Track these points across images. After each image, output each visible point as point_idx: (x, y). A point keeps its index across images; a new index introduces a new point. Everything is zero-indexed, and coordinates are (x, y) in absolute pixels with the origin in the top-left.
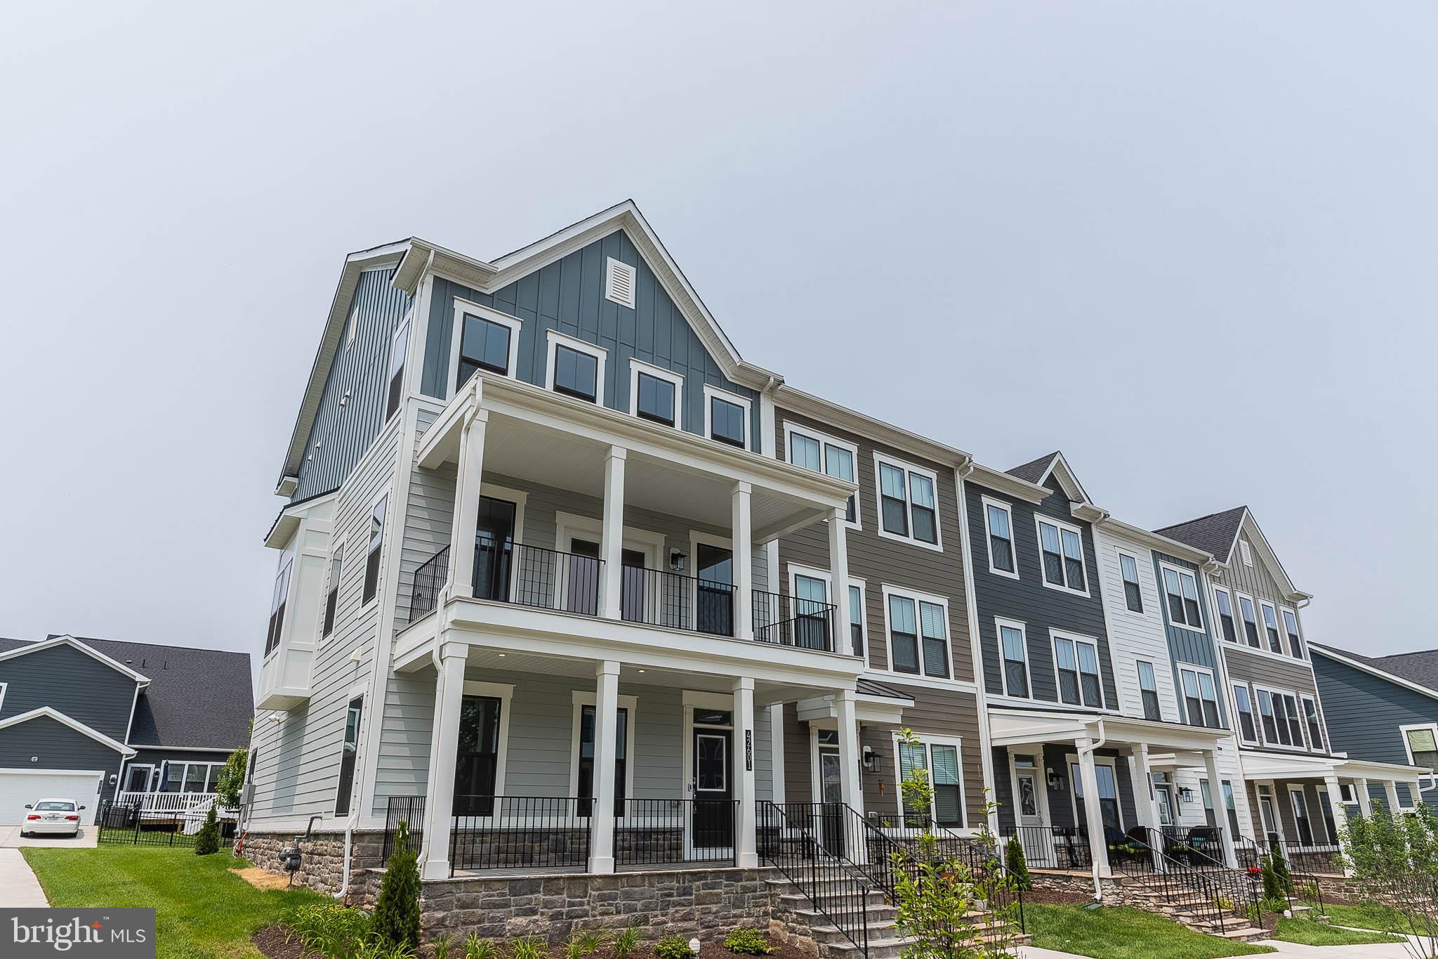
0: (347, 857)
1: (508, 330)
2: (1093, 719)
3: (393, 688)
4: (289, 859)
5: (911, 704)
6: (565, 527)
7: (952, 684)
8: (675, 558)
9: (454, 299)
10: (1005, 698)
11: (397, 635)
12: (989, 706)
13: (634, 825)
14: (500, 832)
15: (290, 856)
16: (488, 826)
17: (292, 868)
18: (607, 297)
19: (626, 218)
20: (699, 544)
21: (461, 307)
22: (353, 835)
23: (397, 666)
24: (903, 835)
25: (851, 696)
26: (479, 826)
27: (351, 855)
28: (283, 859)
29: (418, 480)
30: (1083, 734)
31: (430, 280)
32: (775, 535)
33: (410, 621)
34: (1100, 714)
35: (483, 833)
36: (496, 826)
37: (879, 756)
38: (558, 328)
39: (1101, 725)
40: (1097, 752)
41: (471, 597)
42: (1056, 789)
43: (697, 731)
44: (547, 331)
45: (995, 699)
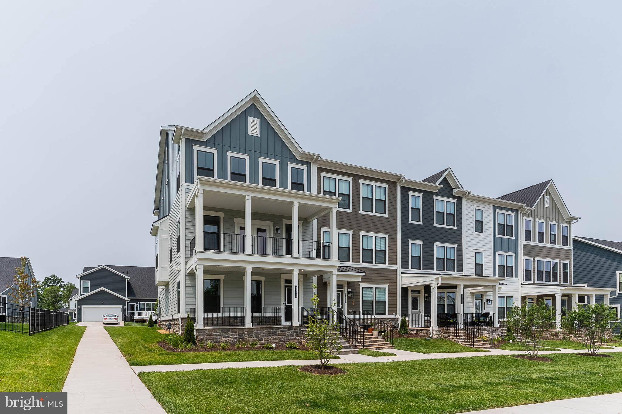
0: (180, 324)
1: (213, 154)
2: (438, 276)
3: (188, 278)
4: (168, 326)
5: (364, 274)
6: (238, 223)
7: (387, 266)
8: (277, 230)
9: (193, 145)
10: (410, 270)
11: (187, 262)
12: (402, 273)
13: (265, 315)
14: (222, 318)
15: (168, 325)
16: (219, 316)
17: (170, 328)
18: (249, 134)
19: (255, 98)
20: (286, 224)
21: (196, 148)
22: (181, 319)
23: (188, 271)
24: (361, 317)
25: (335, 273)
26: (216, 316)
27: (181, 324)
28: (167, 326)
29: (188, 213)
30: (433, 282)
31: (184, 140)
32: (316, 217)
33: (190, 257)
34: (440, 274)
35: (218, 318)
36: (221, 316)
37: (353, 292)
38: (231, 150)
39: (440, 279)
40: (438, 287)
41: (203, 250)
42: (428, 301)
43: (286, 287)
44: (227, 152)
45: (405, 270)
